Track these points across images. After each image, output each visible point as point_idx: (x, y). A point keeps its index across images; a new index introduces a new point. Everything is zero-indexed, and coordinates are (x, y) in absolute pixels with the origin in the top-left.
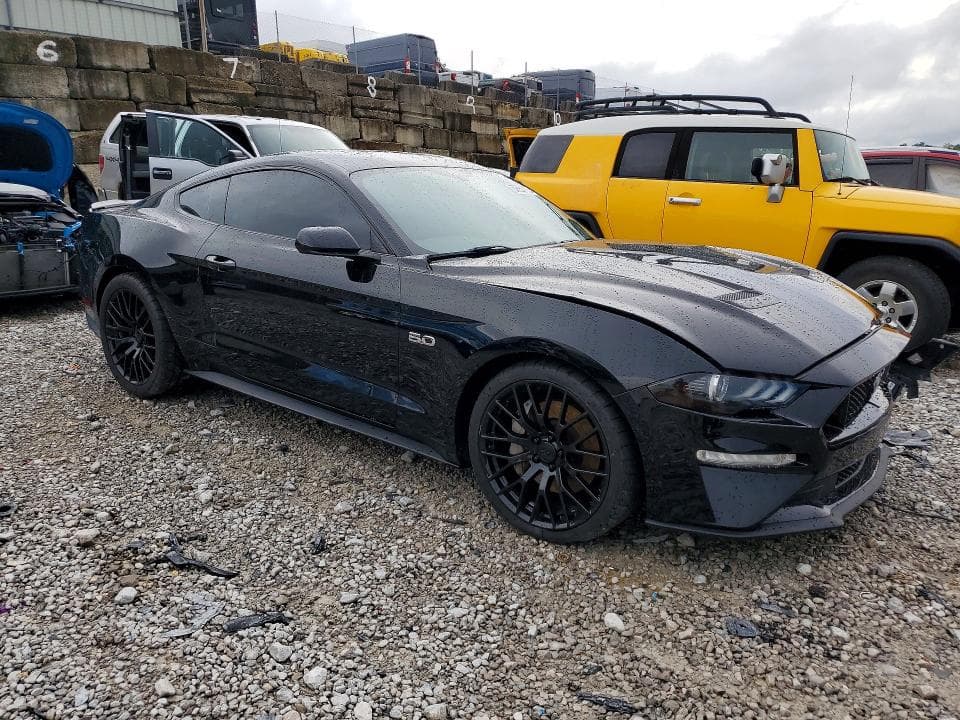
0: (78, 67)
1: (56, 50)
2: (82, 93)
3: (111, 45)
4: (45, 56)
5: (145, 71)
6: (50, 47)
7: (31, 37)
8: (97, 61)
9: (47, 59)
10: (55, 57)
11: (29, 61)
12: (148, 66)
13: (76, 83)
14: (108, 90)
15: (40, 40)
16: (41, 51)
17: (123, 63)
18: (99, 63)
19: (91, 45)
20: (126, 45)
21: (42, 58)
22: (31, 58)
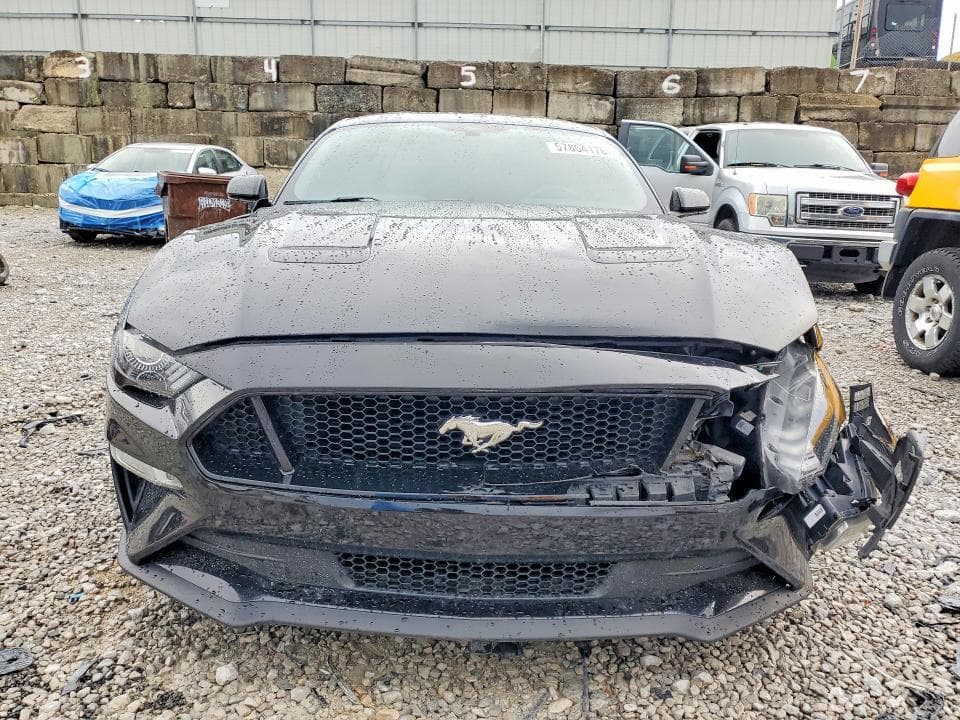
0: (696, 96)
1: (679, 83)
2: (694, 120)
3: (730, 73)
4: (669, 89)
5: (759, 94)
6: (674, 81)
7: (660, 73)
8: (713, 89)
9: (670, 92)
10: (677, 88)
11: (653, 96)
12: (763, 89)
13: (690, 111)
14: (717, 116)
15: (667, 75)
16: (666, 84)
17: (739, 89)
18: (716, 91)
19: (712, 76)
20: (745, 70)
21: (666, 91)
22: (657, 92)
